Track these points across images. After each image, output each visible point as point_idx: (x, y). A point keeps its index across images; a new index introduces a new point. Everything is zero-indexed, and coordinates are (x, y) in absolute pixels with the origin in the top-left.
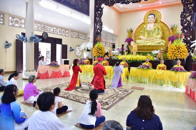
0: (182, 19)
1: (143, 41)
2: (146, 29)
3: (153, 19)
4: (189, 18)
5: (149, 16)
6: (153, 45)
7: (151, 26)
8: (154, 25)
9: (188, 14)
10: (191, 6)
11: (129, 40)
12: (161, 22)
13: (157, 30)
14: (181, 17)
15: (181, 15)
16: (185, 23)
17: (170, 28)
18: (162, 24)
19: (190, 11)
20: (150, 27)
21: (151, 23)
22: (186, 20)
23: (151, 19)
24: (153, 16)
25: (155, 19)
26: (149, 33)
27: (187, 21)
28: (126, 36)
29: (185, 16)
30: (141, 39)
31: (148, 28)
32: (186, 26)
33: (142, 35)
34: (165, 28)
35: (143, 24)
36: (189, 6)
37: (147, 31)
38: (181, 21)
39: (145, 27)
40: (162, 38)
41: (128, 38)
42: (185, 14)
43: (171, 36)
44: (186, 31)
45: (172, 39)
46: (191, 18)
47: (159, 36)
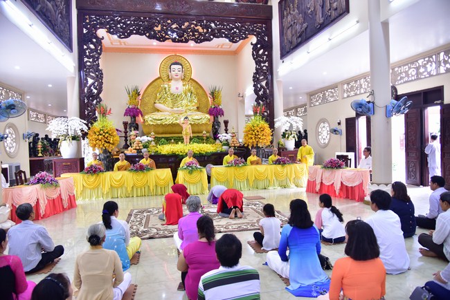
0: (255, 83)
1: (164, 114)
2: (169, 90)
3: (181, 72)
4: (264, 83)
6: (191, 123)
7: (177, 87)
9: (263, 77)
10: (266, 66)
11: (134, 113)
12: (191, 79)
13: (189, 94)
14: (253, 80)
16: (260, 90)
17: (208, 92)
18: (194, 83)
19: (265, 72)
20: (177, 88)
21: (177, 80)
23: (176, 71)
24: (180, 67)
26: (175, 98)
27: (262, 87)
29: (258, 79)
30: (158, 110)
31: (173, 90)
33: (160, 103)
34: (200, 91)
36: (262, 65)
37: (172, 94)
38: (254, 86)
39: (166, 86)
40: (198, 108)
41: (130, 107)
42: (258, 76)
43: (213, 107)
44: (261, 103)
45: (216, 112)
46: (267, 84)
47: (193, 106)
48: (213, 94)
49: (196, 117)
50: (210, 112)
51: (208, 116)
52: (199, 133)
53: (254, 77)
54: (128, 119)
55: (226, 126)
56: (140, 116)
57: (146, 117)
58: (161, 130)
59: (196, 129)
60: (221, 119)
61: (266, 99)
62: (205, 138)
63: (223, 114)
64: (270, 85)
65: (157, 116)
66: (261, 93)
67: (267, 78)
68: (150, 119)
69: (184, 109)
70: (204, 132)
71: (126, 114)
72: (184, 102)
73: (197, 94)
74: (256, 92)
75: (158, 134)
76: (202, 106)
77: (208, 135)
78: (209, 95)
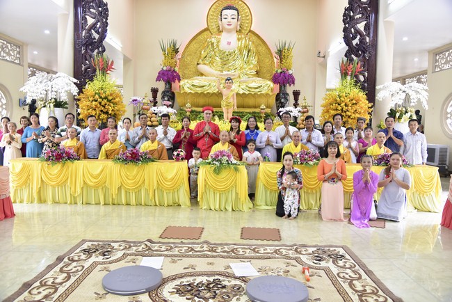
0: (347, 25)
1: (208, 79)
2: (218, 46)
3: (236, 20)
4: (361, 26)
5: (225, 12)
6: (244, 94)
7: (229, 41)
8: (239, 39)
9: (360, 15)
11: (169, 77)
12: (250, 31)
13: (245, 53)
14: (344, 21)
15: (344, 16)
16: (354, 38)
17: (274, 50)
18: (254, 38)
19: (364, 7)
20: (229, 43)
21: (229, 31)
22: (355, 29)
23: (229, 19)
24: (235, 12)
25: (239, 23)
26: (226, 58)
27: (358, 32)
28: (158, 62)
29: (352, 18)
30: (202, 75)
31: (223, 46)
32: (357, 44)
33: (205, 64)
34: (262, 49)
35: (206, 33)
37: (220, 52)
38: (345, 30)
39: (214, 40)
41: (165, 68)
42: (352, 14)
43: (279, 71)
44: (355, 58)
45: (283, 79)
46: (367, 27)
47: (250, 69)
48: (281, 53)
49: (253, 85)
50: (275, 79)
51: (272, 84)
52: (255, 107)
53: (345, 15)
54: (161, 86)
55: (296, 99)
56: (177, 81)
57: (182, 83)
58: (202, 101)
59: (251, 101)
60: (290, 90)
61: (364, 52)
62: (264, 115)
63: (293, 83)
64: (372, 28)
65: (198, 81)
66: (355, 42)
67: (367, 18)
68: (188, 85)
69: (237, 72)
70: (263, 106)
71: (158, 79)
72: (239, 63)
73: (258, 53)
74: (347, 40)
75: (198, 106)
76: (264, 70)
77: (269, 111)
78: (274, 54)
